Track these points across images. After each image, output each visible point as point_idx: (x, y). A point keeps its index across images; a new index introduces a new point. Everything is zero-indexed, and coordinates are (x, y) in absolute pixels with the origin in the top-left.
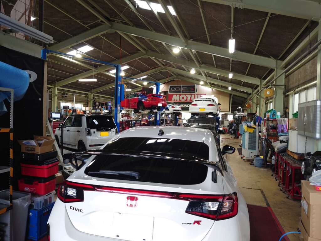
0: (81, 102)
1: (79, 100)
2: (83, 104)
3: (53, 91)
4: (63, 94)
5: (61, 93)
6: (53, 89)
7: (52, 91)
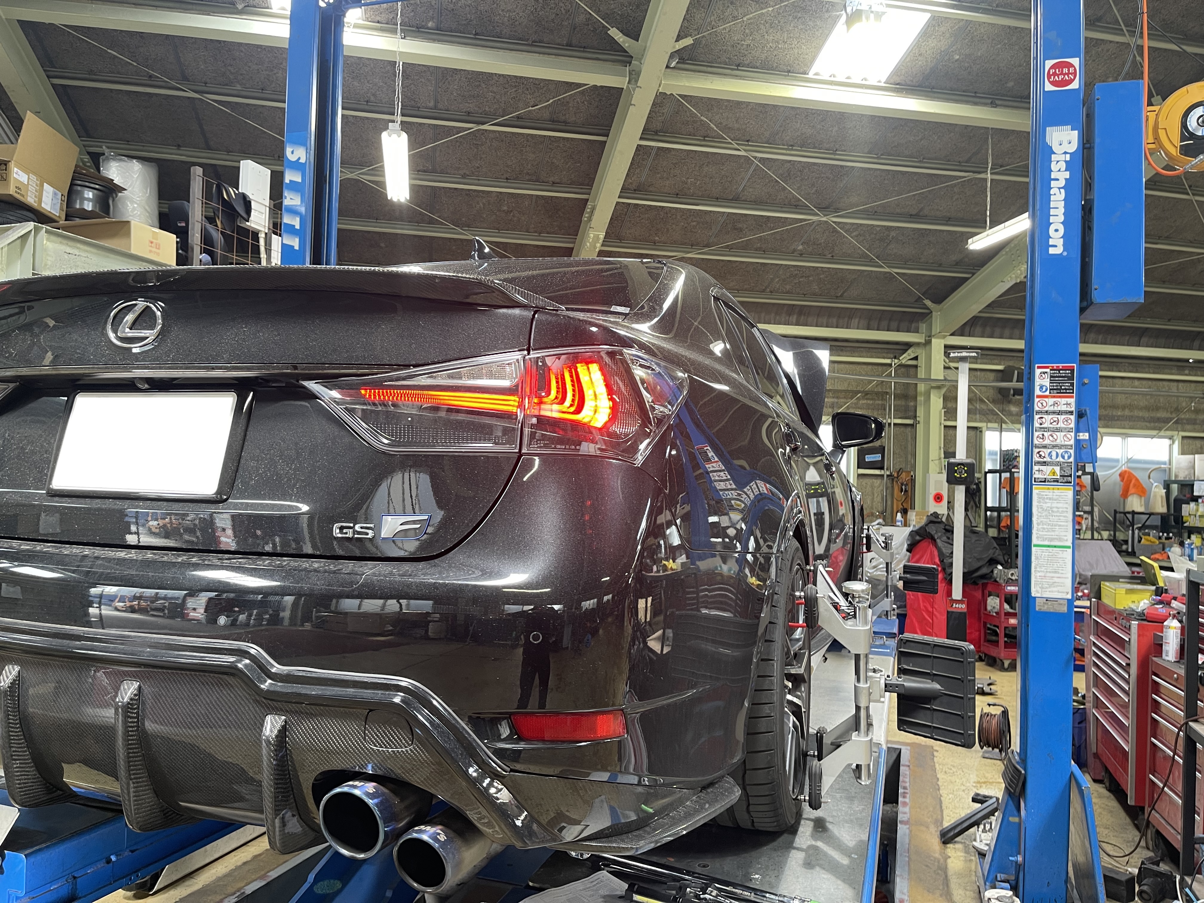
0: (1167, 421)
1: (1147, 408)
2: (1178, 436)
3: (922, 362)
4: (1005, 375)
5: (992, 376)
6: (921, 352)
7: (916, 367)
